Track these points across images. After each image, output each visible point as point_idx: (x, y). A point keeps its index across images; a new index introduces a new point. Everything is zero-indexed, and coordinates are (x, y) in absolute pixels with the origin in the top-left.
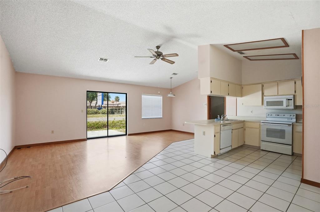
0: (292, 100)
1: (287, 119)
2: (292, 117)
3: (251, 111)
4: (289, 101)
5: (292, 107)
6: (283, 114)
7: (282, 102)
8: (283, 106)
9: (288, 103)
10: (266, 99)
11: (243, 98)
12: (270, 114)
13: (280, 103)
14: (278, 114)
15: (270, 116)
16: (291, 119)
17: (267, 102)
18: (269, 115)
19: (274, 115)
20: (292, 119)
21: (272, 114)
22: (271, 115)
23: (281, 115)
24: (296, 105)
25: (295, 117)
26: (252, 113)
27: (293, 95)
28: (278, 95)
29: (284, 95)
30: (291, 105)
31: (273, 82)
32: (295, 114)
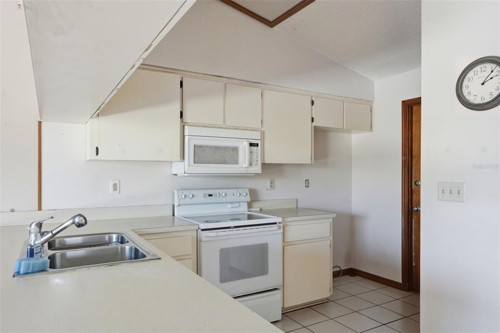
0: (257, 145)
1: (229, 206)
2: (242, 198)
3: (115, 185)
4: (253, 148)
5: (257, 169)
6: (223, 192)
7: (235, 150)
8: (237, 163)
9: (249, 154)
10: (195, 136)
12: (188, 193)
13: (228, 155)
14: (210, 192)
15: (188, 201)
16: (237, 205)
17: (195, 146)
19: (200, 196)
21: (193, 192)
23: (218, 194)
24: (266, 162)
25: (248, 199)
26: (117, 192)
27: (260, 132)
28: (224, 126)
29: (240, 129)
30: (257, 161)
31: (213, 77)
32: (248, 190)
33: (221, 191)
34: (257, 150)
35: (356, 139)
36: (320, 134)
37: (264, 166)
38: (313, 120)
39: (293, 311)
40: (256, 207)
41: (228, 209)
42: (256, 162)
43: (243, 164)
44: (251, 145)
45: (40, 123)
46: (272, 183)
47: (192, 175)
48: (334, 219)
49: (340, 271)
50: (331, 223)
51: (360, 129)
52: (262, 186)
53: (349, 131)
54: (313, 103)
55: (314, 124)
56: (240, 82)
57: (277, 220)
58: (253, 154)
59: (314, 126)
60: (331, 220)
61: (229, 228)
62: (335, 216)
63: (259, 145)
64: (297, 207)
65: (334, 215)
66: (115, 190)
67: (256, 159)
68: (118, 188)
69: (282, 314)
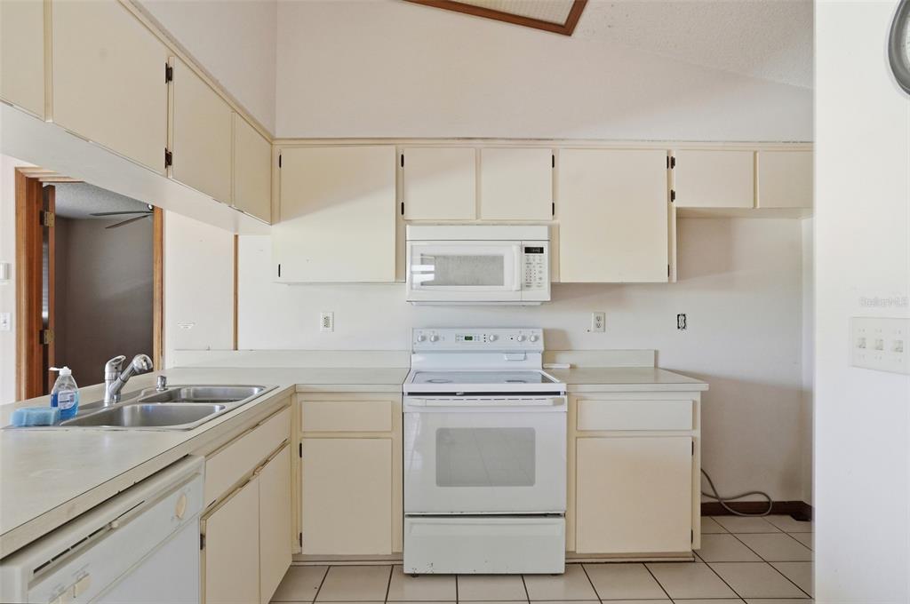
0: (541, 250)
1: (505, 357)
2: (528, 345)
3: (326, 319)
4: (531, 255)
5: (545, 295)
6: (490, 333)
7: (497, 260)
8: (502, 284)
9: (524, 266)
10: (421, 241)
11: (282, 231)
12: (430, 334)
13: (485, 269)
14: (468, 333)
15: (427, 345)
16: (521, 356)
17: (423, 257)
18: (424, 339)
19: (448, 339)
20: (525, 359)
21: (439, 332)
22: (437, 339)
23: (482, 336)
24: (564, 279)
25: (540, 345)
26: (330, 329)
27: (546, 227)
28: (479, 221)
29: (507, 225)
30: (541, 279)
31: (457, 142)
32: (541, 331)
33: (487, 332)
34: (540, 260)
37: (557, 288)
38: (673, 196)
39: (606, 563)
40: (563, 362)
41: (502, 362)
42: (538, 281)
43: (510, 287)
44: (528, 250)
45: (236, 237)
46: (598, 319)
48: (703, 393)
49: (769, 503)
50: (694, 403)
54: (671, 163)
55: (675, 204)
56: (509, 142)
58: (531, 266)
59: (678, 209)
60: (698, 398)
61: (454, 394)
62: (707, 389)
63: (545, 250)
64: (656, 366)
65: (705, 387)
66: (326, 325)
67: (538, 276)
68: (331, 323)
69: (566, 563)
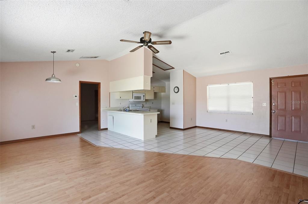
5: (144, 100)
6: (138, 105)
7: (141, 97)
13: (139, 98)
14: (136, 105)
17: (135, 96)
19: (134, 106)
20: (140, 107)
24: (146, 99)
25: (142, 106)
27: (145, 94)
28: (139, 93)
32: (142, 104)
35: (162, 94)
36: (155, 94)
37: (146, 100)
43: (142, 100)
44: (143, 96)
47: (134, 102)
51: (163, 92)
52: (144, 104)
53: (161, 92)
54: (154, 88)
55: (154, 92)
57: (149, 109)
58: (144, 98)
63: (145, 96)
